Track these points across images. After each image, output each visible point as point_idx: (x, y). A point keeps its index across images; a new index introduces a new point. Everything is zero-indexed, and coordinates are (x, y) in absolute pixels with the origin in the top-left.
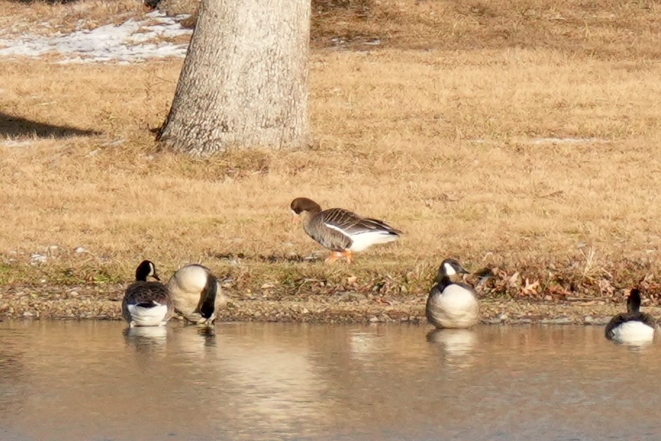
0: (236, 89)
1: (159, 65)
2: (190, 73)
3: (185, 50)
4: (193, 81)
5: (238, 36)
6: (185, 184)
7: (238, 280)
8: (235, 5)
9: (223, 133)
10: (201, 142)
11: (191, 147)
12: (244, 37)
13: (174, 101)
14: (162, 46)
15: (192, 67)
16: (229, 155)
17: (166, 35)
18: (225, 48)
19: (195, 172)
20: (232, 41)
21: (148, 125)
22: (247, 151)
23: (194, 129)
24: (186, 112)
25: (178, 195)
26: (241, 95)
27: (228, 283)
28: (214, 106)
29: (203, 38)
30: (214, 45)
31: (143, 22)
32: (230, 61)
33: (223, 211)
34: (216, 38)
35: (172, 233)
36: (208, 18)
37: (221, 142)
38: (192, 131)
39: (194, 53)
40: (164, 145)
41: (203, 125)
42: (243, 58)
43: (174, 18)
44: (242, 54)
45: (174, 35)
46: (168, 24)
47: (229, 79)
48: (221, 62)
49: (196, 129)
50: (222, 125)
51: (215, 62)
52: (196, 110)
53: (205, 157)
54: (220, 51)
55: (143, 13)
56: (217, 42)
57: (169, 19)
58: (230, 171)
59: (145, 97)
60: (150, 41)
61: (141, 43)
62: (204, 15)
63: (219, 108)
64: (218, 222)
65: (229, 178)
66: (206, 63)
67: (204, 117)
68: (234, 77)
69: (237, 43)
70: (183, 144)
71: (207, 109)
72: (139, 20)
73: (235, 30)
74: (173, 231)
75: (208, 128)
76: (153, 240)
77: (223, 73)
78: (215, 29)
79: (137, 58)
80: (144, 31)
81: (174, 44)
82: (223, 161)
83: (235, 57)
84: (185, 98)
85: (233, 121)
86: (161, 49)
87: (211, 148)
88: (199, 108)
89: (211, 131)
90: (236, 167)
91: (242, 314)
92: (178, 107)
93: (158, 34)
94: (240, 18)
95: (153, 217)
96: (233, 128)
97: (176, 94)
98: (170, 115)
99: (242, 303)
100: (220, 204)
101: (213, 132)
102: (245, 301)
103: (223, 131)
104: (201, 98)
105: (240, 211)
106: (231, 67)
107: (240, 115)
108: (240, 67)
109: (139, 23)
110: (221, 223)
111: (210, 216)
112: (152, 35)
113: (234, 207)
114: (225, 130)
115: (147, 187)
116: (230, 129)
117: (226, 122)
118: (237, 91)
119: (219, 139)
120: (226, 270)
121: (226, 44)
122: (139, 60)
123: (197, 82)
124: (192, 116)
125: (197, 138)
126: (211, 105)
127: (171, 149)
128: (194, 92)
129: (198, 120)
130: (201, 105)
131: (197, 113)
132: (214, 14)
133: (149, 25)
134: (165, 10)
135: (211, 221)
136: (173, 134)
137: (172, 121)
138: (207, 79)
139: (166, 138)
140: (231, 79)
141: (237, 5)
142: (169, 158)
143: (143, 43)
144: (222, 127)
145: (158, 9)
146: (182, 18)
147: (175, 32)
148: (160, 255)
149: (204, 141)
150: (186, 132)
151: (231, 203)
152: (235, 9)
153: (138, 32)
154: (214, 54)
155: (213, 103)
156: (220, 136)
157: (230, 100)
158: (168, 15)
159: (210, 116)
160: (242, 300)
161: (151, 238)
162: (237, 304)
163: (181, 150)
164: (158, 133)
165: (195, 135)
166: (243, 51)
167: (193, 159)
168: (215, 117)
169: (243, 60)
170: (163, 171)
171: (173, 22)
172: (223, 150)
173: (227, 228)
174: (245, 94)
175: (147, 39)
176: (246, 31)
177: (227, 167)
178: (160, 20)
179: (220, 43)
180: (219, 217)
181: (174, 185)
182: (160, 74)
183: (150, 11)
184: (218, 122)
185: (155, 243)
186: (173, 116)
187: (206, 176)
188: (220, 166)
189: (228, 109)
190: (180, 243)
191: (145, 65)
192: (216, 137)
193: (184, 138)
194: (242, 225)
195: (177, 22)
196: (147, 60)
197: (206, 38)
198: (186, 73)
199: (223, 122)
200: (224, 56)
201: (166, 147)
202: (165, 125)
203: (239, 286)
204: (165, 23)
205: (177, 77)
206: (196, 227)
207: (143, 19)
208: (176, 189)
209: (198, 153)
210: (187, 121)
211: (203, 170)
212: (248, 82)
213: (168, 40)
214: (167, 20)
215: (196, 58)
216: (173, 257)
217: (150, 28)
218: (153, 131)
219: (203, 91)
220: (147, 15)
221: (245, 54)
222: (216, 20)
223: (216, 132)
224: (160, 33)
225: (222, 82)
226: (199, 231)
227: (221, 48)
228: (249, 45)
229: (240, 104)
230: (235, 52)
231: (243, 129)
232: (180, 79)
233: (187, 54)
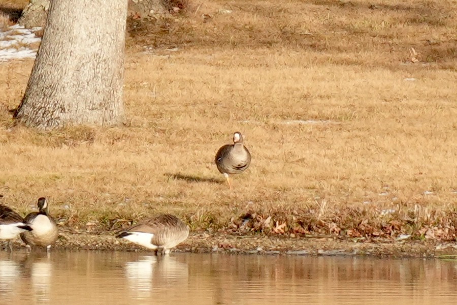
0: (71, 82)
1: (18, 64)
2: (39, 70)
3: (36, 53)
4: (40, 76)
5: (73, 44)
6: (33, 150)
7: (70, 219)
8: (71, 21)
9: (61, 114)
10: (46, 119)
11: (38, 124)
12: (77, 45)
13: (27, 90)
14: (21, 50)
15: (40, 66)
16: (65, 129)
17: (24, 42)
18: (64, 52)
19: (41, 142)
20: (69, 47)
21: (8, 107)
22: (78, 127)
23: (41, 110)
24: (36, 98)
25: (29, 158)
26: (75, 86)
27: (62, 221)
28: (55, 93)
29: (48, 46)
30: (56, 50)
31: (8, 32)
32: (67, 62)
33: (61, 170)
34: (57, 45)
35: (23, 185)
36: (52, 30)
37: (60, 120)
38: (40, 112)
39: (41, 56)
40: (19, 122)
41: (47, 108)
42: (77, 60)
43: (30, 30)
44: (76, 57)
45: (30, 42)
46: (25, 34)
47: (66, 75)
48: (61, 63)
49: (42, 111)
50: (61, 108)
51: (56, 62)
52: (43, 97)
53: (48, 131)
54: (60, 54)
55: (8, 26)
56: (58, 48)
57: (27, 30)
58: (66, 141)
59: (7, 87)
60: (12, 47)
61: (5, 48)
62: (49, 28)
63: (59, 96)
64: (56, 177)
65: (65, 145)
66: (50, 63)
67: (48, 101)
68: (70, 73)
69: (72, 49)
70: (33, 121)
71: (50, 96)
72: (5, 31)
73: (71, 39)
74: (24, 184)
75: (51, 110)
76: (10, 190)
77: (62, 71)
78: (57, 39)
79: (3, 59)
80: (8, 39)
81: (30, 49)
82: (60, 134)
83: (71, 59)
84: (35, 88)
85: (69, 105)
86: (20, 52)
87: (53, 124)
88: (45, 95)
89: (53, 112)
90: (70, 138)
91: (72, 244)
92: (30, 94)
93: (18, 41)
94: (75, 31)
95: (11, 173)
96: (68, 110)
97: (28, 85)
98: (24, 100)
99: (71, 236)
100: (59, 165)
101: (54, 113)
102: (74, 235)
103: (61, 112)
104: (46, 88)
105: (72, 170)
106: (68, 66)
107: (74, 101)
108: (74, 67)
109: (5, 33)
110: (59, 178)
111: (51, 173)
112: (14, 42)
113: (68, 167)
114: (63, 111)
115: (6, 151)
116: (66, 111)
117: (64, 105)
118: (72, 84)
119: (58, 118)
120: (60, 212)
121: (65, 49)
122: (4, 60)
123: (43, 77)
124: (40, 100)
125: (43, 117)
126: (54, 93)
127: (24, 124)
128: (41, 84)
129: (43, 104)
130: (46, 93)
131: (43, 98)
132: (56, 28)
133: (12, 35)
134: (23, 24)
135: (52, 176)
136: (25, 114)
137: (25, 104)
138: (50, 74)
139: (20, 117)
140: (68, 75)
141: (73, 21)
142: (22, 131)
143: (7, 48)
144: (61, 109)
145: (19, 23)
146: (36, 30)
147: (31, 40)
148: (14, 201)
149: (48, 119)
150: (35, 113)
151: (66, 164)
152: (71, 24)
153: (3, 40)
154: (56, 56)
155: (55, 91)
156: (59, 116)
157: (67, 89)
158: (26, 28)
159: (52, 101)
160: (72, 234)
161: (8, 188)
162: (68, 236)
163: (31, 126)
164: (15, 113)
165: (41, 115)
166: (77, 54)
167: (40, 132)
168: (56, 102)
169: (76, 62)
170: (18, 140)
171: (30, 33)
172: (61, 126)
173: (63, 182)
174: (77, 86)
175: (10, 45)
176: (79, 40)
177: (64, 138)
178: (21, 31)
179: (60, 49)
180: (58, 174)
181: (26, 150)
182: (19, 71)
183: (13, 25)
184: (58, 105)
185: (11, 192)
186: (25, 101)
187: (49, 144)
188: (59, 137)
189: (65, 96)
190: (29, 192)
191: (8, 64)
192: (56, 116)
193: (34, 117)
194: (73, 180)
195: (32, 32)
196: (9, 60)
197: (50, 44)
198: (36, 70)
199: (61, 106)
200: (63, 58)
201: (20, 123)
202: (20, 107)
203: (70, 224)
204: (23, 33)
205: (30, 72)
206: (41, 181)
207: (8, 31)
208: (27, 153)
209: (44, 128)
210: (36, 104)
211: (47, 140)
212: (80, 77)
213: (25, 46)
214: (25, 31)
215: (43, 60)
216: (24, 202)
217: (13, 37)
218: (11, 111)
219: (47, 83)
220: (11, 27)
221: (79, 57)
222: (58, 32)
223: (56, 113)
224: (20, 41)
225: (61, 77)
226: (43, 183)
227: (61, 52)
228: (81, 50)
229: (74, 92)
230: (71, 55)
231: (76, 111)
232: (31, 74)
233: (37, 57)
